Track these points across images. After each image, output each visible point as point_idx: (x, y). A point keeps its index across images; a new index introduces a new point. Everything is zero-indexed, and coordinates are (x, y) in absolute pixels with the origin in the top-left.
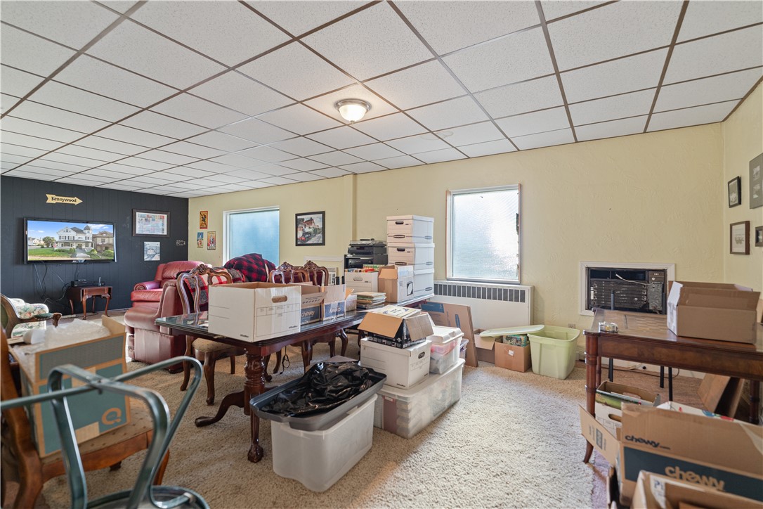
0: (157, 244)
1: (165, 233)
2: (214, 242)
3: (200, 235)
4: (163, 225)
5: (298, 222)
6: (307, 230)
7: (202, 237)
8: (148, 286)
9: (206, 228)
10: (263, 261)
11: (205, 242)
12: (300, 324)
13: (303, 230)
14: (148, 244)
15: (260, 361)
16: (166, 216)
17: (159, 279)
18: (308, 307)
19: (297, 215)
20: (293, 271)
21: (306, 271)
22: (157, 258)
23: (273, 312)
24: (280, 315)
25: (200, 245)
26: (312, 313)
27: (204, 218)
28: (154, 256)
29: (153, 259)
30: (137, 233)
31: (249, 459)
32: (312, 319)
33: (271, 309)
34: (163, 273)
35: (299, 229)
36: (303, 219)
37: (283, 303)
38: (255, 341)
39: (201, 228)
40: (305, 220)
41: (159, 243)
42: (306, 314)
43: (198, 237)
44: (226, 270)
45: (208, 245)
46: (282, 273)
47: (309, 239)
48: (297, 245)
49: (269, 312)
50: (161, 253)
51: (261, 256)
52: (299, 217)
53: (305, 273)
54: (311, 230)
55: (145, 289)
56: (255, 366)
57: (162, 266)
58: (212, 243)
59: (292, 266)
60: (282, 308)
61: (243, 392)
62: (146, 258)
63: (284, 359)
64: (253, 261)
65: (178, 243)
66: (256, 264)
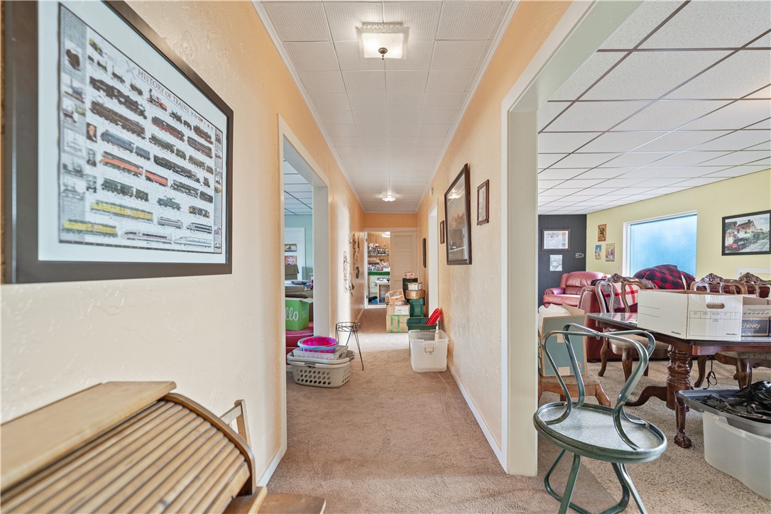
0: (560, 257)
1: (567, 247)
2: (612, 253)
3: (598, 247)
4: (564, 240)
5: (725, 227)
6: (741, 235)
7: (600, 249)
8: (556, 291)
9: (605, 240)
10: (679, 272)
11: (603, 253)
12: (740, 335)
13: (735, 236)
14: (553, 257)
15: (684, 363)
16: (567, 232)
17: (563, 286)
18: (751, 319)
19: (724, 219)
20: (722, 284)
21: (742, 284)
22: (560, 269)
23: (708, 316)
24: (716, 320)
25: (598, 257)
26: (757, 326)
27: (602, 231)
28: (557, 267)
29: (557, 270)
30: (545, 248)
31: (675, 442)
32: (756, 332)
33: (705, 313)
34: (566, 281)
35: (727, 235)
36: (735, 223)
37: (720, 310)
38: (688, 338)
39: (599, 241)
40: (739, 223)
41: (561, 256)
42: (748, 326)
43: (596, 249)
44: (637, 280)
45: (607, 257)
46: (706, 285)
47: (744, 246)
48: (724, 254)
49: (703, 316)
50: (563, 264)
51: (676, 267)
52: (727, 221)
53: (741, 287)
54: (748, 236)
55: (553, 293)
56: (679, 367)
57: (565, 275)
58: (611, 254)
59: (721, 279)
60: (718, 314)
61: (666, 387)
62: (552, 269)
63: (709, 375)
64: (667, 272)
65: (577, 255)
66: (671, 275)
